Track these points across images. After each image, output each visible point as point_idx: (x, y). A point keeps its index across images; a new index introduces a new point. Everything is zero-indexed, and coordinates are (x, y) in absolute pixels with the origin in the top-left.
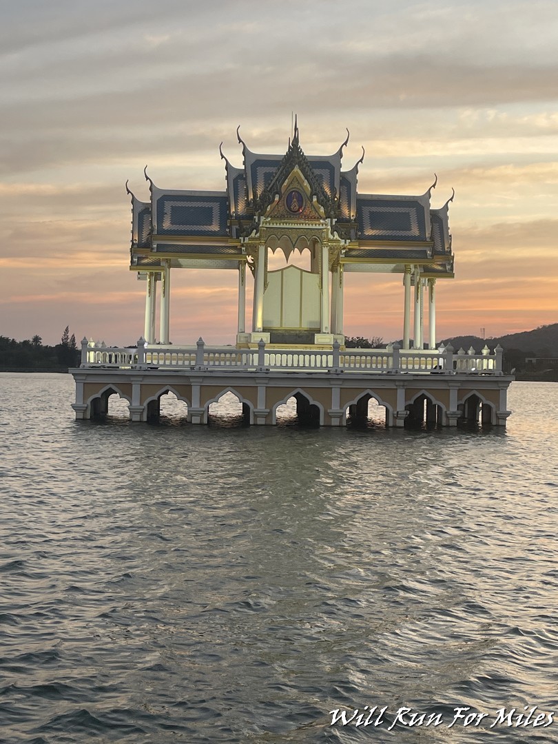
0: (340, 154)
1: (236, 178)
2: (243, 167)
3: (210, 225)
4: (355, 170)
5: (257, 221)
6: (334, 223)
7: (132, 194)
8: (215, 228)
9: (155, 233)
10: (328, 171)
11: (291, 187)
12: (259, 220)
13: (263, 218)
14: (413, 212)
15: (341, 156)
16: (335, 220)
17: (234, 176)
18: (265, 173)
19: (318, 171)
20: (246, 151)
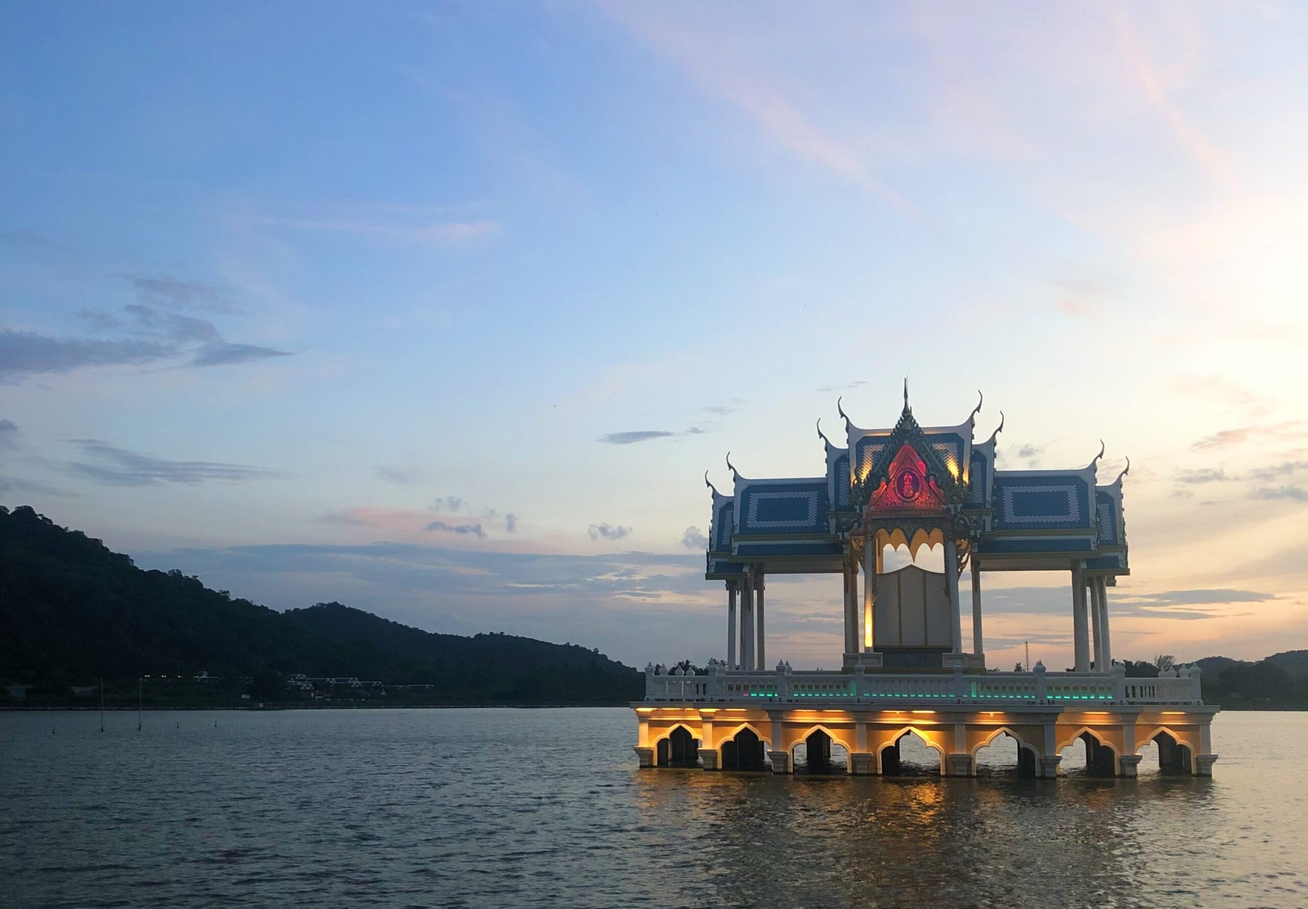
0: (971, 422)
1: (836, 460)
2: (846, 446)
3: (805, 520)
4: (992, 442)
5: (857, 511)
6: (958, 510)
7: (712, 487)
8: (811, 522)
9: (737, 531)
10: (955, 444)
11: (903, 468)
12: (861, 510)
13: (865, 509)
14: (1071, 491)
15: (973, 426)
17: (836, 457)
18: (874, 453)
19: (939, 447)
20: (849, 427)
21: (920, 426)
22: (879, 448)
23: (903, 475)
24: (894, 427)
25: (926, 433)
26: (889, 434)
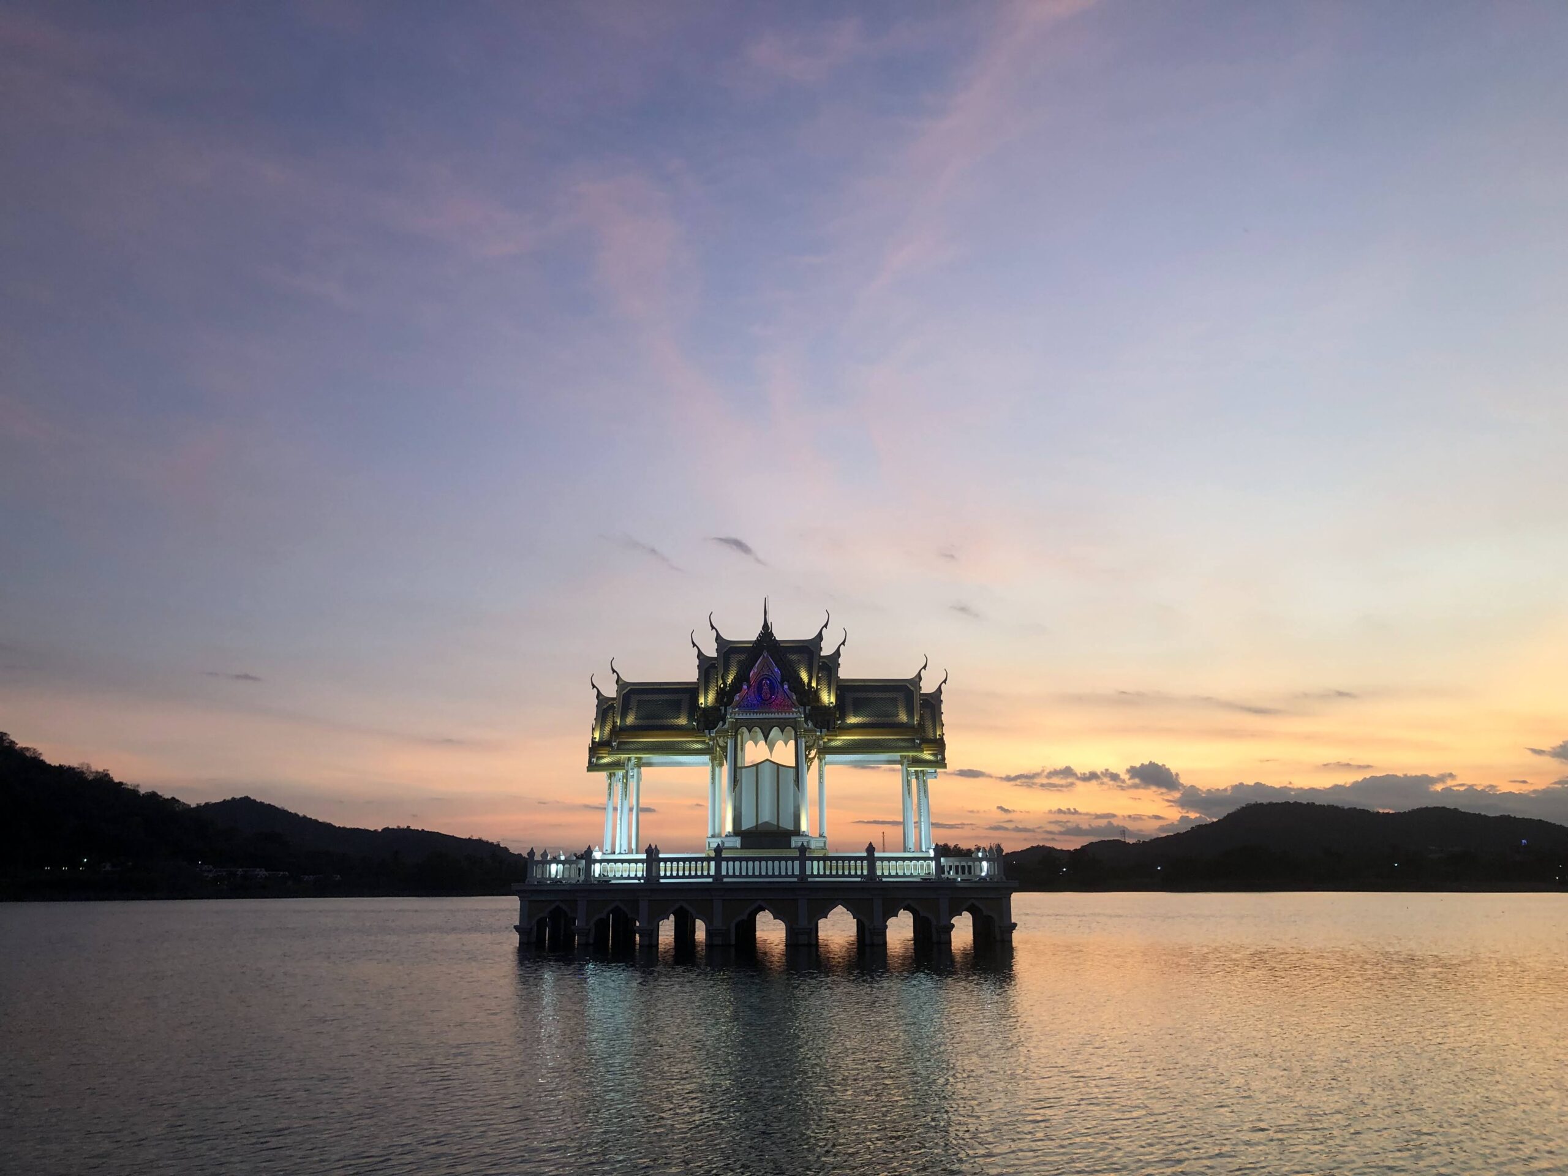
0: (820, 637)
1: (707, 666)
2: (715, 655)
3: (678, 719)
4: (837, 653)
5: (723, 712)
6: (807, 712)
7: (597, 688)
8: (682, 721)
9: (618, 729)
10: (806, 655)
11: (762, 674)
12: (725, 711)
13: (730, 710)
14: (900, 696)
15: (822, 639)
16: (808, 708)
17: (706, 663)
18: (739, 662)
19: (794, 657)
20: (718, 638)
21: (777, 639)
22: (743, 657)
23: (763, 680)
24: (755, 639)
25: (781, 645)
26: (751, 645)
